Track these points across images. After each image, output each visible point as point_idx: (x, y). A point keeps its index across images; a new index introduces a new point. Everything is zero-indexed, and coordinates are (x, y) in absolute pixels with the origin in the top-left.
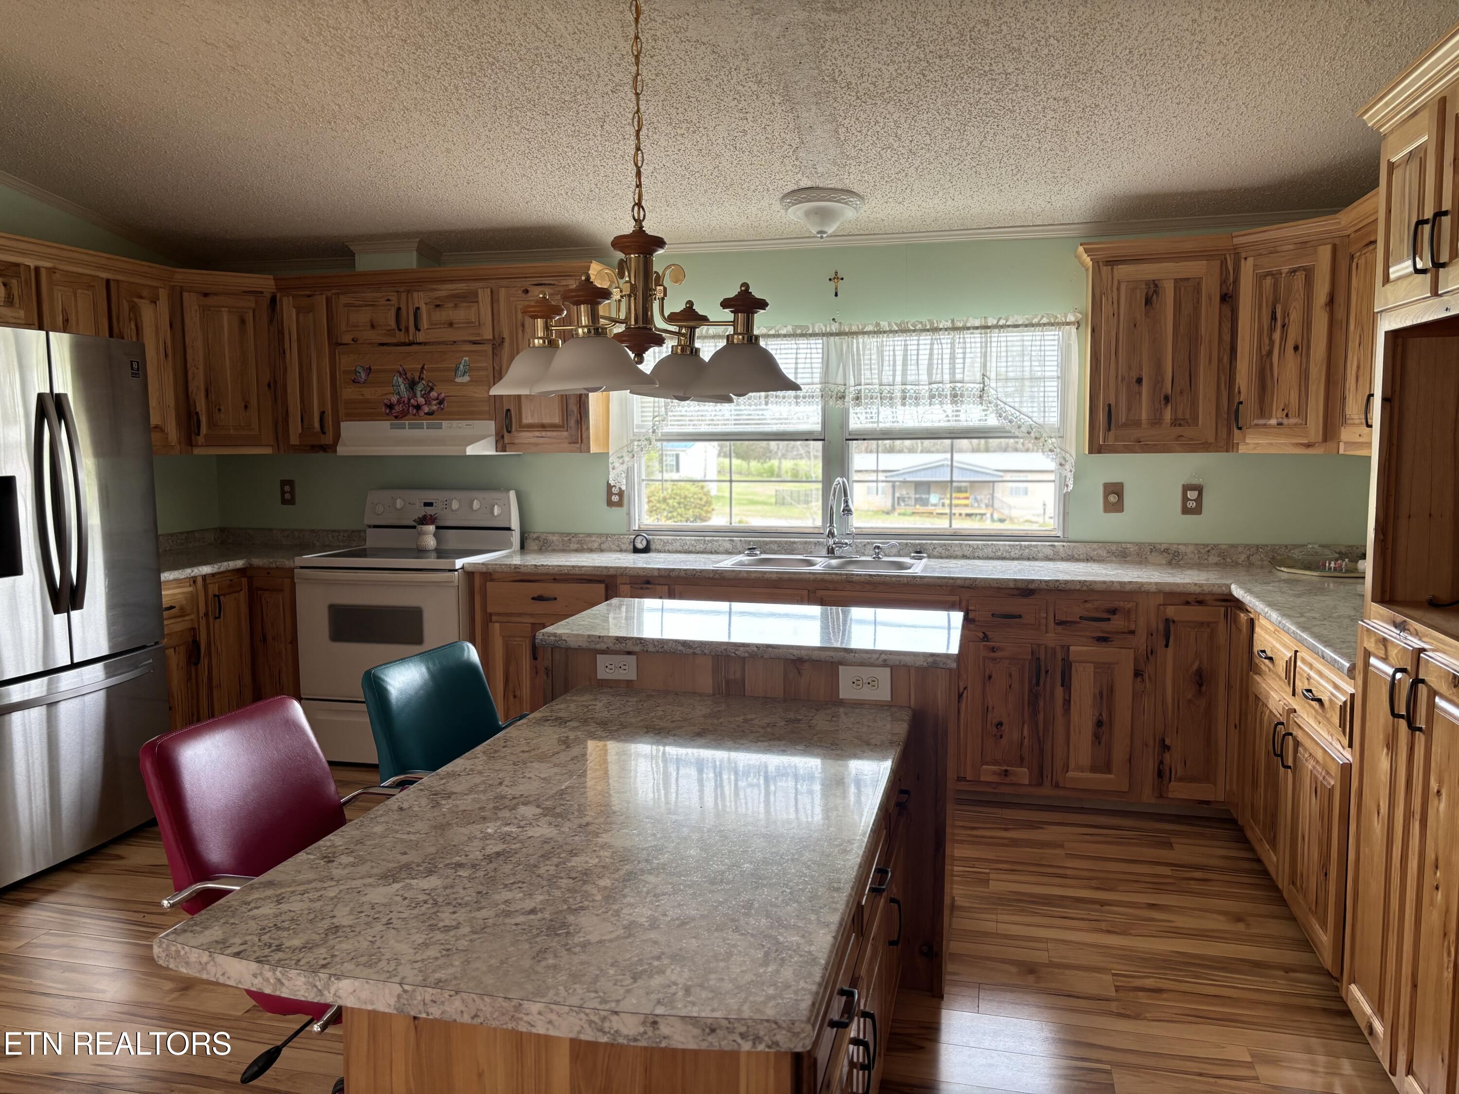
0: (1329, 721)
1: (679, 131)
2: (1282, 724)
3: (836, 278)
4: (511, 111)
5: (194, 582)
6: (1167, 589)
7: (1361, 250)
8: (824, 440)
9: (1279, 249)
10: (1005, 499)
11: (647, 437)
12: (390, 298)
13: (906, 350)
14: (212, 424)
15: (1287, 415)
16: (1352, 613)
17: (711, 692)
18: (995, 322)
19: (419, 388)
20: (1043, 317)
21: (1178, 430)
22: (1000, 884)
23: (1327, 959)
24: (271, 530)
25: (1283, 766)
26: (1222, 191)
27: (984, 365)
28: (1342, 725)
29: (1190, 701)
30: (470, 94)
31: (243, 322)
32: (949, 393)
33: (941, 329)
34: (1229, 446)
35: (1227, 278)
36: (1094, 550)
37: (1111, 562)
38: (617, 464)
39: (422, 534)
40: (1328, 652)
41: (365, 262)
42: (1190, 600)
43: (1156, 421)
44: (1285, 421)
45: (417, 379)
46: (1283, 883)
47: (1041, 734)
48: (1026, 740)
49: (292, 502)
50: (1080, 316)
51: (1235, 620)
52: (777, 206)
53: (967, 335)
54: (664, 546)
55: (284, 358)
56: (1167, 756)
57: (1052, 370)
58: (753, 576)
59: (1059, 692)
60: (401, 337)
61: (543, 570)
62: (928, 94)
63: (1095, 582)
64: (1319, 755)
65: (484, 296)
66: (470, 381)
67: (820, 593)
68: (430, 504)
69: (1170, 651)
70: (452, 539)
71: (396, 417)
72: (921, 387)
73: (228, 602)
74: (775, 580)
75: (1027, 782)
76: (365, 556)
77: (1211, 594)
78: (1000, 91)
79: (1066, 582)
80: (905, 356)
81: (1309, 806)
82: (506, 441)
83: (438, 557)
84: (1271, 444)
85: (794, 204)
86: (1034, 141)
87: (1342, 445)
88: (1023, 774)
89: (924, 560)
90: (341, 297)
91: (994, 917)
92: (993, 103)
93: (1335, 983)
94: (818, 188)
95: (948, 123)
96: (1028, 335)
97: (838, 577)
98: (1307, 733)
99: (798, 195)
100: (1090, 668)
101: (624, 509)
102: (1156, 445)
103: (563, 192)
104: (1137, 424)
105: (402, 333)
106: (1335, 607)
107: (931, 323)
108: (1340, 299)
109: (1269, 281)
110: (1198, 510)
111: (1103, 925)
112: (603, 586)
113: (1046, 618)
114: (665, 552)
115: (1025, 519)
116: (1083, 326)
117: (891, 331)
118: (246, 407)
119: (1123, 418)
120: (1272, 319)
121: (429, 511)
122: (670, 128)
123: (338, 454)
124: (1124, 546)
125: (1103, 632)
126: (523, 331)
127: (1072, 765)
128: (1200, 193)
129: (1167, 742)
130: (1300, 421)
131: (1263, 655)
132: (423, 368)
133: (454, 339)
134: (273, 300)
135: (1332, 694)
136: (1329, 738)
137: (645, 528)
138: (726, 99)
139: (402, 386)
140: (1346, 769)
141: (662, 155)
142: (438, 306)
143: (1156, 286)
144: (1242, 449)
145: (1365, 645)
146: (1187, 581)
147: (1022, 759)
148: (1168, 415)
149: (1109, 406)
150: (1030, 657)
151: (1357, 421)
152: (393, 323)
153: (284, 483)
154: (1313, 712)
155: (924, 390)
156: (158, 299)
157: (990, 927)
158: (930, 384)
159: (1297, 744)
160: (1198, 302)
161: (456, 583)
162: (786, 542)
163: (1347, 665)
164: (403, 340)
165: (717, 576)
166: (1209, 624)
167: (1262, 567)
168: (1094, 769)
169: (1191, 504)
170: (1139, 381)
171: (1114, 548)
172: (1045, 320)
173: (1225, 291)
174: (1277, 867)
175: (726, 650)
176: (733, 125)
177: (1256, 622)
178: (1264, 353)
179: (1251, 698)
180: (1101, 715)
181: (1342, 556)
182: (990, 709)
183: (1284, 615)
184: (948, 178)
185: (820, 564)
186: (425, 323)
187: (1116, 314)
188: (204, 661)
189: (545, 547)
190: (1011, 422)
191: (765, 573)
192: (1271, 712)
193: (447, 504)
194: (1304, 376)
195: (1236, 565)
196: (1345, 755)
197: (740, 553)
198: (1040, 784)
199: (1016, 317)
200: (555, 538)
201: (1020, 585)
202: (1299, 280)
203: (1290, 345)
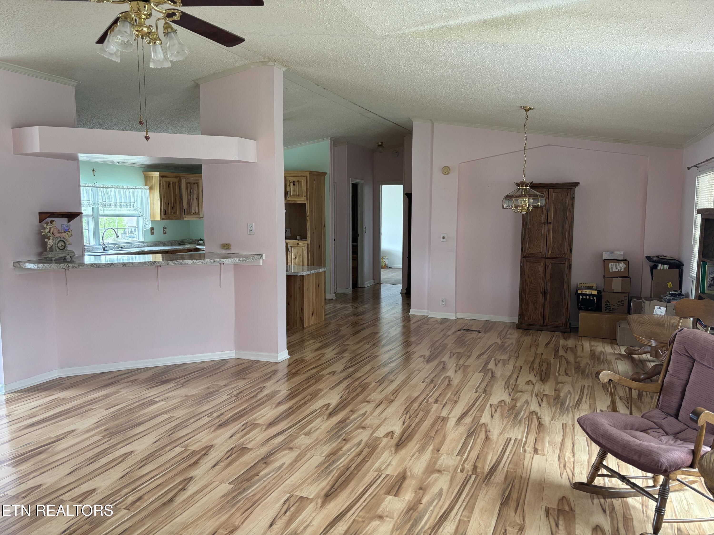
3: (94, 171)
8: (93, 217)
18: (135, 187)
34: (182, 218)
35: (180, 183)
44: (195, 213)
84: (192, 218)
102: (171, 218)
104: (168, 214)
109: (189, 184)
120: (190, 192)
130: (198, 213)
143: (169, 183)
144: (185, 219)
148: (173, 212)
149: (164, 209)
160: (176, 186)
170: (168, 204)
172: (144, 188)
178: (189, 199)
187: (164, 189)
194: (198, 204)
199: (138, 186)
202: (196, 185)
203: (195, 198)
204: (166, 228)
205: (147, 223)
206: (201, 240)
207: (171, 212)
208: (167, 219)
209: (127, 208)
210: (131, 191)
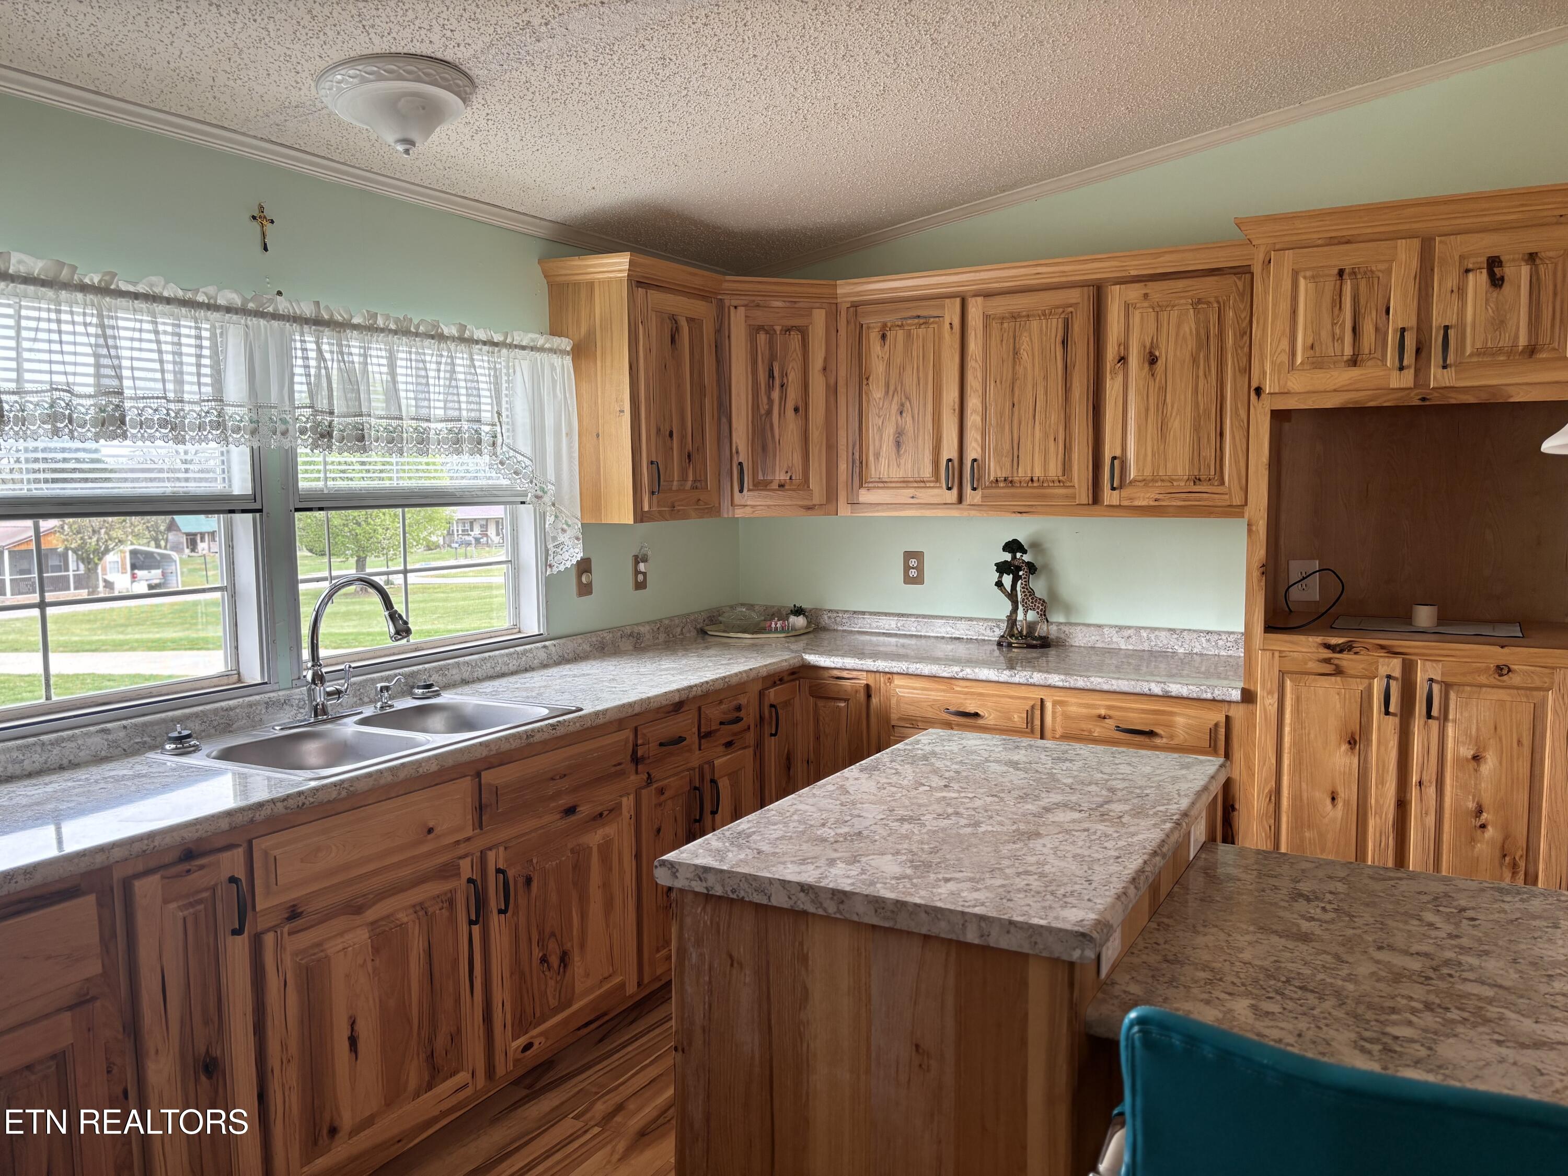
3: (262, 217)
8: (256, 511)
15: (791, 478)
21: (697, 493)
33: (446, 338)
42: (775, 679)
43: (684, 481)
84: (770, 507)
104: (670, 485)
107: (433, 324)
108: (831, 364)
109: (763, 335)
110: (644, 584)
120: (769, 377)
125: (733, 734)
143: (676, 322)
148: (690, 477)
149: (654, 463)
150: (688, 788)
169: (641, 578)
170: (671, 434)
178: (763, 412)
187: (651, 350)
194: (805, 438)
202: (795, 340)
203: (790, 405)
204: (645, 560)
205: (562, 538)
206: (798, 611)
207: (684, 479)
208: (662, 517)
209: (459, 452)
210: (482, 359)
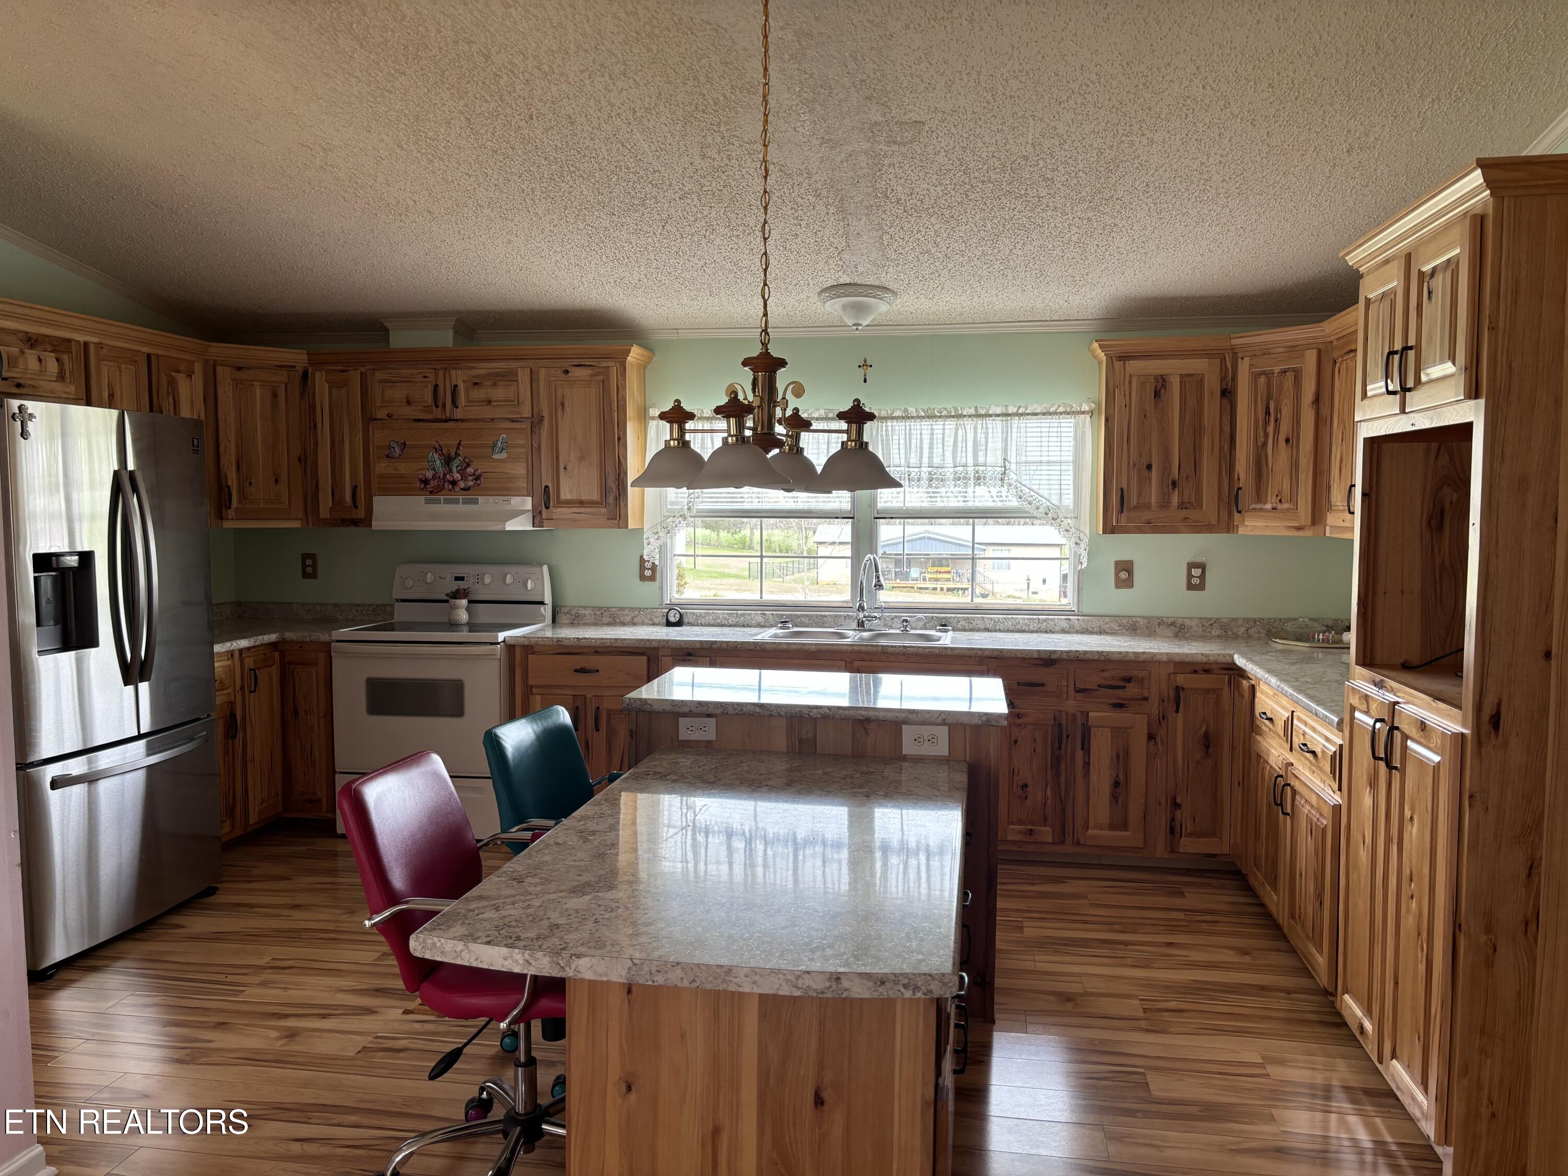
0: (1320, 769)
1: (735, 233)
2: (1281, 776)
3: (865, 365)
4: (580, 211)
5: (232, 655)
6: (1177, 659)
7: (1342, 356)
8: (853, 518)
9: (1271, 351)
10: (986, 574)
11: (681, 513)
12: (428, 375)
13: (932, 434)
14: (243, 497)
15: (1280, 501)
16: (1340, 678)
17: (785, 750)
18: (1015, 410)
19: (456, 463)
20: (1059, 406)
21: (1185, 513)
22: (1032, 931)
23: (1323, 980)
24: (290, 604)
25: (1283, 813)
26: (1221, 297)
27: (1005, 451)
28: (1333, 772)
29: (1198, 762)
30: (544, 195)
31: (275, 395)
32: (972, 476)
33: (965, 416)
34: (1229, 527)
35: (1226, 375)
36: (1107, 623)
37: (1123, 634)
38: (652, 540)
39: (455, 607)
40: (1320, 709)
41: (399, 339)
42: (1197, 669)
43: (1164, 504)
44: (1279, 506)
45: (453, 454)
46: (1283, 919)
47: (1063, 794)
48: (1049, 802)
49: (313, 576)
50: (1093, 405)
51: (1238, 686)
52: (814, 298)
53: (989, 421)
54: (697, 620)
55: (316, 432)
56: (1178, 813)
57: (1068, 456)
58: (793, 647)
59: (1079, 754)
60: (438, 413)
61: (584, 643)
62: (968, 211)
63: (1112, 653)
64: (1314, 800)
65: (523, 376)
66: (508, 458)
67: (856, 664)
68: (462, 579)
69: (1180, 715)
70: (485, 614)
71: (431, 492)
72: (946, 470)
73: (262, 676)
74: (814, 652)
75: (1050, 840)
76: (393, 630)
77: (1217, 663)
78: (1033, 210)
79: (1086, 652)
80: (932, 439)
81: (1306, 845)
82: (544, 516)
83: (470, 631)
84: (1267, 526)
85: (832, 298)
86: (1058, 251)
87: (1328, 529)
88: (1046, 833)
89: (950, 633)
90: (376, 372)
91: (1031, 957)
92: (1025, 219)
93: (1331, 998)
94: (855, 285)
95: (983, 234)
96: (1045, 422)
97: (874, 649)
98: (1303, 782)
99: (837, 290)
100: (1108, 732)
101: (657, 583)
102: (1164, 526)
103: (612, 280)
104: (1148, 506)
105: (439, 409)
106: (1324, 673)
107: (956, 410)
108: (1325, 397)
109: (1263, 379)
110: (1201, 587)
111: (1129, 961)
112: (645, 658)
113: (1067, 686)
114: (697, 625)
115: (1008, 594)
116: (1095, 415)
117: (919, 417)
118: (277, 481)
119: (1134, 502)
120: (1266, 414)
121: (462, 585)
122: (727, 230)
123: (373, 528)
124: (1134, 619)
125: (1119, 698)
126: (563, 410)
127: (1091, 824)
128: (1201, 298)
129: (1178, 801)
130: (1292, 507)
131: (1264, 716)
132: (459, 444)
133: (492, 416)
134: (305, 374)
135: (1324, 746)
136: (1322, 785)
137: (677, 602)
138: (784, 208)
139: (438, 462)
140: (1337, 809)
141: (715, 252)
142: (475, 384)
143: (1164, 380)
144: (1241, 531)
145: (1351, 701)
146: (1193, 651)
147: (1046, 819)
148: (1175, 500)
149: (1122, 490)
150: (1053, 723)
151: (1341, 508)
152: (429, 399)
153: (305, 557)
154: (1308, 763)
155: (949, 472)
156: (194, 373)
157: (1030, 965)
158: (955, 467)
159: (1294, 792)
160: (1201, 396)
161: (498, 656)
162: (817, 616)
163: (1337, 720)
164: (439, 417)
165: (758, 648)
166: (1214, 690)
167: (1259, 639)
168: (1112, 827)
169: (1195, 581)
170: (1149, 467)
171: (1124, 621)
172: (1061, 409)
173: (1224, 386)
174: (1277, 904)
175: (800, 711)
176: (787, 230)
177: (1257, 688)
178: (1260, 444)
179: (1254, 757)
180: (1118, 776)
181: (1329, 628)
182: (1016, 772)
183: (1281, 680)
184: (977, 278)
185: (852, 636)
186: (462, 400)
187: (1128, 406)
188: (240, 735)
189: (576, 621)
190: (1030, 503)
191: (805, 644)
192: (1271, 767)
193: (479, 578)
194: (1295, 465)
195: (1236, 637)
196: (1336, 798)
197: (772, 626)
198: (1063, 842)
199: (1035, 406)
200: (587, 612)
201: (1043, 656)
202: (1290, 380)
203: (1283, 437)
207: (1166, 499)
210: (993, 426)
